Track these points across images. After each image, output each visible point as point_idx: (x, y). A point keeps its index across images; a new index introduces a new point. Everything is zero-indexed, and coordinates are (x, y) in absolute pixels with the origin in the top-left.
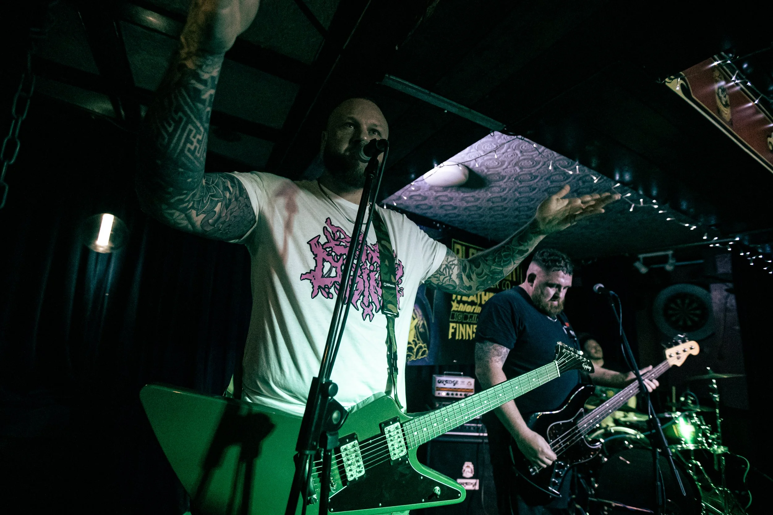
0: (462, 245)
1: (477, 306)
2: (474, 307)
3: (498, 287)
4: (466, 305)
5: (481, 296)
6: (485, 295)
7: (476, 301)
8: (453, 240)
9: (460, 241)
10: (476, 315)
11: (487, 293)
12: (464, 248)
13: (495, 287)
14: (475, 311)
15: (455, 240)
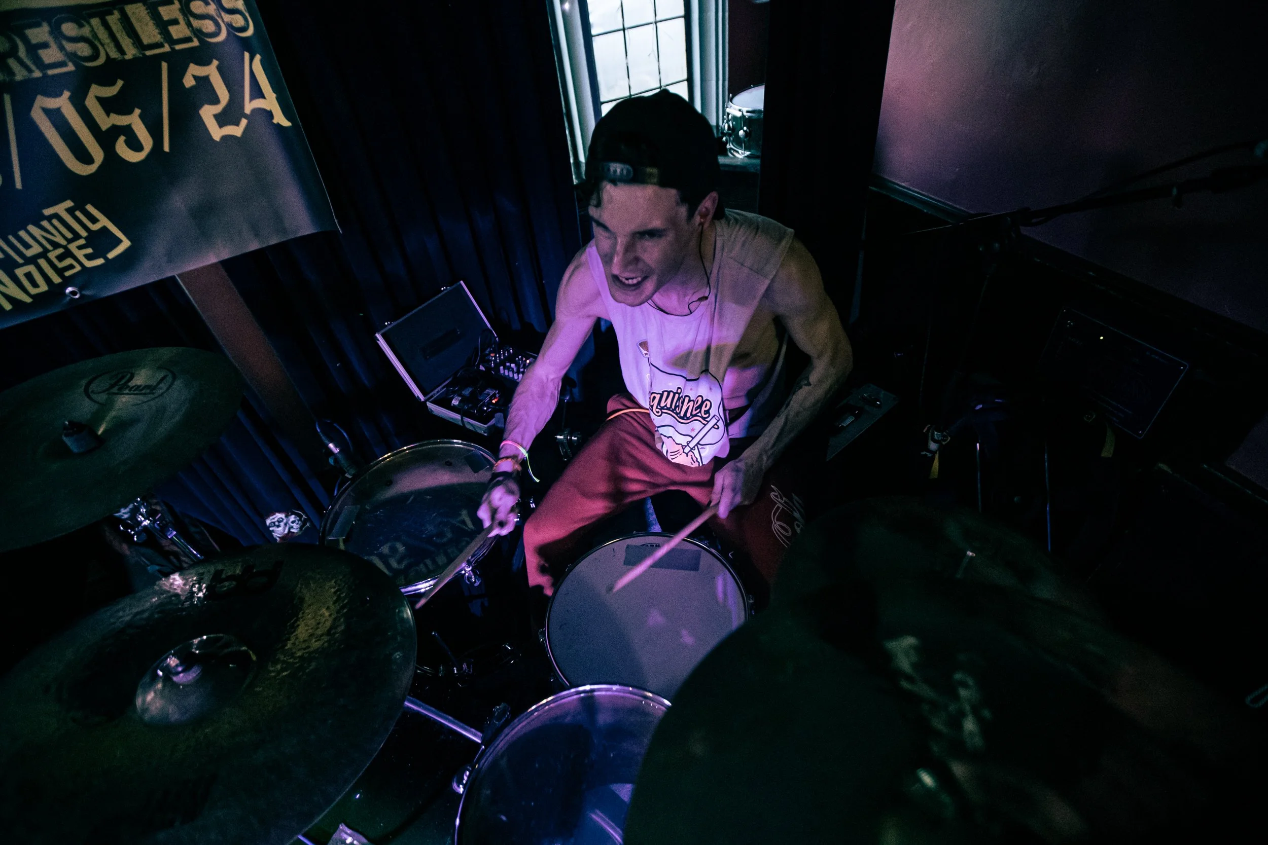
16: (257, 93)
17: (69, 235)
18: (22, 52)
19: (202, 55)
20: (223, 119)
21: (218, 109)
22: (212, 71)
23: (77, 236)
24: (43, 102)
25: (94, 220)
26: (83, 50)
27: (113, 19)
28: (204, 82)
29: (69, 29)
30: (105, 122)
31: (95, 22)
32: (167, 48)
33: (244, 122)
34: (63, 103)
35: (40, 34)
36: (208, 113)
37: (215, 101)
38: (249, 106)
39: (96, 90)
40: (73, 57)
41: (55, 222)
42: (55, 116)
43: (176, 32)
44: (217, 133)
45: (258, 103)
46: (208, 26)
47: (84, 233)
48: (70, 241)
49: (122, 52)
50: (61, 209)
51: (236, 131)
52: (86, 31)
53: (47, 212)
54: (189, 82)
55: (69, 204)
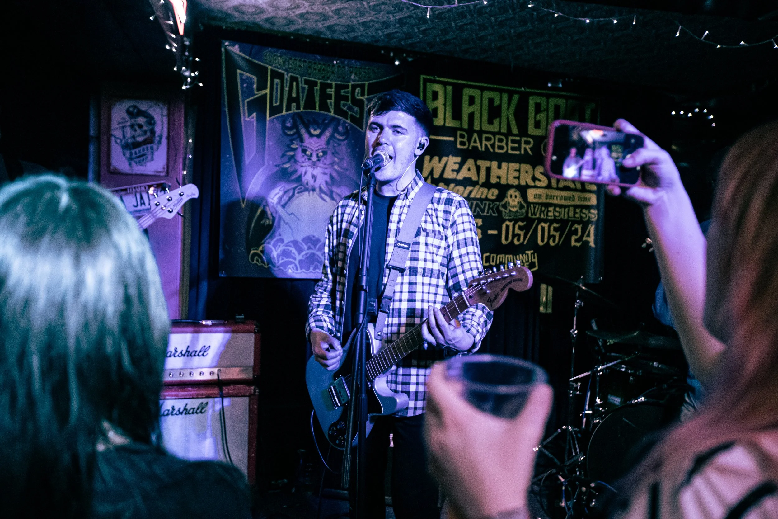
0: (445, 84)
1: (477, 187)
2: (469, 189)
3: (530, 153)
4: (452, 185)
5: (488, 170)
6: (499, 167)
7: (475, 178)
8: (422, 77)
9: (439, 77)
10: (475, 202)
11: (504, 165)
12: (450, 88)
13: (523, 152)
14: (472, 196)
15: (428, 77)
16: (588, 235)
17: (527, 260)
18: (545, 212)
19: (579, 223)
20: (576, 241)
21: (576, 237)
22: (579, 227)
23: (528, 261)
24: (543, 224)
25: (534, 258)
26: (557, 214)
27: (567, 209)
28: (576, 230)
29: (557, 209)
30: (552, 232)
31: (563, 209)
32: (573, 219)
33: (581, 243)
34: (546, 226)
35: (551, 209)
36: (574, 238)
37: (576, 234)
38: (585, 239)
39: (555, 225)
40: (555, 216)
41: (527, 256)
42: (543, 228)
43: (577, 215)
44: (573, 243)
45: (588, 239)
46: (584, 216)
47: (530, 261)
48: (526, 262)
49: (564, 217)
50: (529, 252)
51: (578, 245)
52: (560, 211)
53: (527, 252)
54: (573, 228)
55: (532, 251)
